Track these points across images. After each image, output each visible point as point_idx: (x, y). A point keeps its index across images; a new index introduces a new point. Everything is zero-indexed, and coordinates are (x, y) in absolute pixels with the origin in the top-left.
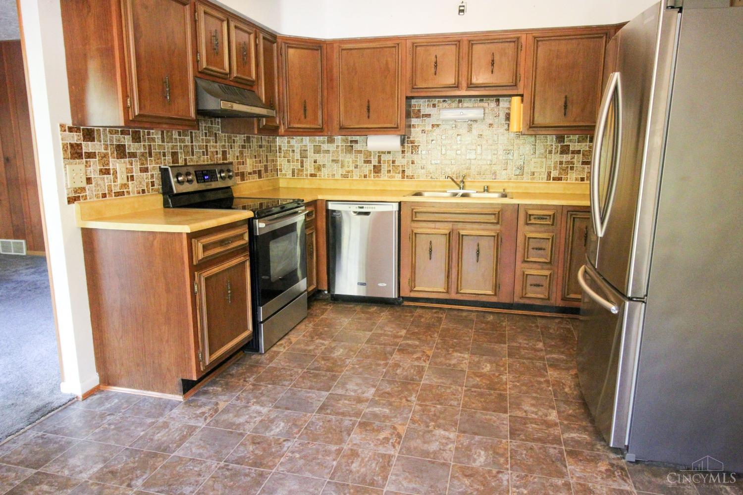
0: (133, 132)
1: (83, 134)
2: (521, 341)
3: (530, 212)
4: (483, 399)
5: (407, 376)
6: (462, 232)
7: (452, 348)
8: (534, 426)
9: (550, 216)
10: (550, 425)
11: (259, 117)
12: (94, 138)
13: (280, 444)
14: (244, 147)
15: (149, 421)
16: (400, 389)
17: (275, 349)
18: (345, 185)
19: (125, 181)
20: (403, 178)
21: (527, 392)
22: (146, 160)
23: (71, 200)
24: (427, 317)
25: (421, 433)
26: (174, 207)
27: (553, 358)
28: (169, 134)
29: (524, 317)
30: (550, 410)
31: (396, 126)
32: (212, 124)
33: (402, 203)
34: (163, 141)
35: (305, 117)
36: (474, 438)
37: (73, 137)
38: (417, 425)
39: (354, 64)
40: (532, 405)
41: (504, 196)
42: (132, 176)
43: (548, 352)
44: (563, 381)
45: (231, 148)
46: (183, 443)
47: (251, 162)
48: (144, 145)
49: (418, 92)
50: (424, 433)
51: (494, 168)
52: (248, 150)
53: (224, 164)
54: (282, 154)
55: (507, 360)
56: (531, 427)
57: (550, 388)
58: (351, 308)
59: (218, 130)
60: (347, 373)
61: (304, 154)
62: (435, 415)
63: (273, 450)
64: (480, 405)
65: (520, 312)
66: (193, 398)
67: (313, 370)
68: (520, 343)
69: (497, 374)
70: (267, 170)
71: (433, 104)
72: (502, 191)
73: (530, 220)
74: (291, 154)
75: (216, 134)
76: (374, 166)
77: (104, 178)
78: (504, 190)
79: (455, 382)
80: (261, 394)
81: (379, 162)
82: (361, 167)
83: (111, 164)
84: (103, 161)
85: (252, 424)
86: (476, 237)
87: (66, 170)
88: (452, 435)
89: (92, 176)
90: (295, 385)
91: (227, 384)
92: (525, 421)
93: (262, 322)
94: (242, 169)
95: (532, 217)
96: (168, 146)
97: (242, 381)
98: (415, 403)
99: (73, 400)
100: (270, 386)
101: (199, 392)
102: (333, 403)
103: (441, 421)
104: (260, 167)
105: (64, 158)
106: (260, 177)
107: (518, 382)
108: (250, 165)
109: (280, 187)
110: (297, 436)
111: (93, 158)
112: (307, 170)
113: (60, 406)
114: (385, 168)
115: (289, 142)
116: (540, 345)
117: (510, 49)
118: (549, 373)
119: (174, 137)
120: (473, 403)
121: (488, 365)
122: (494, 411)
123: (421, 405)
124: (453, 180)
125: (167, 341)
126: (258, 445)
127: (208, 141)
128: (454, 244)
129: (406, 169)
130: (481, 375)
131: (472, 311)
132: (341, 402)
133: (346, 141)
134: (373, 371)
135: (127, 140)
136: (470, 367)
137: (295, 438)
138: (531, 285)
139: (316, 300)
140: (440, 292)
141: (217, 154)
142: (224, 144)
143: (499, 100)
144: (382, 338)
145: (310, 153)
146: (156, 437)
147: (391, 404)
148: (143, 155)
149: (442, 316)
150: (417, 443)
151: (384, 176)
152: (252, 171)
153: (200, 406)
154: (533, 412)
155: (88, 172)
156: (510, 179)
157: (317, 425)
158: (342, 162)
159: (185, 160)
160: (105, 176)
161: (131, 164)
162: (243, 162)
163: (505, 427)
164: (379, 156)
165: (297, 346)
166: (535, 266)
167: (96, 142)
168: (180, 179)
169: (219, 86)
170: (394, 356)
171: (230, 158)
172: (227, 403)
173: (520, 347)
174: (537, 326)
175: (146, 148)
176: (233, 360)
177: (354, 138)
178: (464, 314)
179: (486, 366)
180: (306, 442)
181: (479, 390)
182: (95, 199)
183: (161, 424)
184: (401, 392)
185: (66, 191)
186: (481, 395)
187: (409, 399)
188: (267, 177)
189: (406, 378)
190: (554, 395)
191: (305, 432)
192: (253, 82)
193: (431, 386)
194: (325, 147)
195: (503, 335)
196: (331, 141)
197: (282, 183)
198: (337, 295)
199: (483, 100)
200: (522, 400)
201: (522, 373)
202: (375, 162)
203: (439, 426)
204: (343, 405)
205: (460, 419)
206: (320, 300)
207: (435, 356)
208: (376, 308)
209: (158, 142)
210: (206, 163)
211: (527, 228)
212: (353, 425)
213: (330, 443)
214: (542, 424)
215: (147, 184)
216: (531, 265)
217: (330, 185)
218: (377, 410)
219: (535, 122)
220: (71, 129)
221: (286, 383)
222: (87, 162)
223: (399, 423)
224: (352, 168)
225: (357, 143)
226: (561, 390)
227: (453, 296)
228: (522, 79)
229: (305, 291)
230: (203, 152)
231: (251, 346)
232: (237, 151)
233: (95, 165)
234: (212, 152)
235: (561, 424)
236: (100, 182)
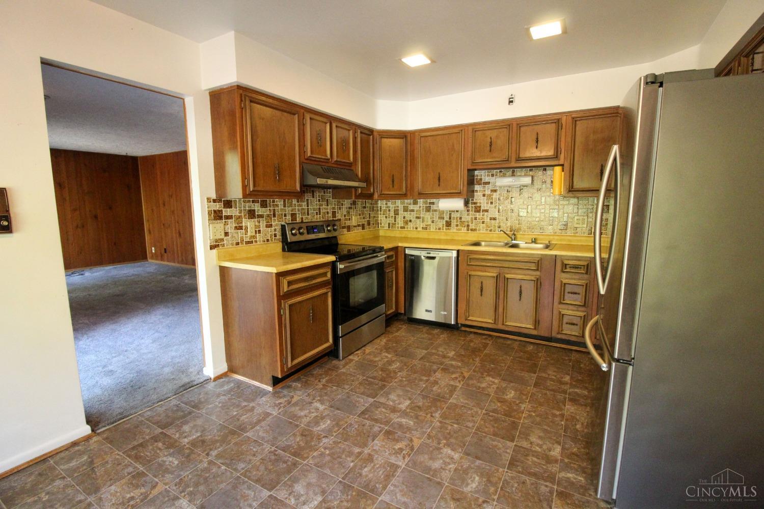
0: (261, 201)
1: (224, 204)
2: (551, 373)
3: (566, 262)
4: (497, 425)
5: (440, 393)
6: (508, 276)
7: (486, 372)
8: (535, 459)
9: (584, 266)
10: (549, 460)
11: (356, 188)
12: (232, 206)
13: (319, 439)
14: (350, 208)
15: (245, 404)
16: (430, 404)
17: (351, 357)
18: (424, 235)
19: (254, 234)
20: (468, 230)
21: (539, 424)
22: (271, 220)
23: (212, 248)
24: (477, 341)
25: (431, 449)
26: (288, 251)
27: (576, 393)
28: (290, 201)
29: (561, 350)
30: (556, 445)
31: (459, 192)
32: (325, 193)
33: (460, 251)
34: (285, 206)
35: (393, 186)
36: (475, 462)
37: (216, 206)
38: (431, 440)
39: (429, 147)
40: (540, 437)
41: (547, 247)
42: (259, 231)
43: (572, 386)
44: (578, 417)
45: (340, 209)
46: (256, 426)
47: (356, 219)
48: (269, 209)
49: (476, 165)
50: (434, 450)
51: (542, 223)
52: (354, 210)
53: (333, 220)
54: (382, 212)
55: (531, 389)
56: (531, 459)
57: (562, 423)
58: (420, 329)
59: (330, 197)
60: (394, 384)
61: (396, 212)
62: (449, 434)
63: (313, 443)
64: (492, 430)
65: (558, 345)
66: (280, 390)
67: (370, 378)
68: (549, 375)
69: (517, 402)
70: (370, 223)
71: (492, 174)
72: (547, 242)
73: (566, 268)
74: (388, 212)
75: (327, 200)
76: (446, 221)
77: (238, 233)
78: (549, 242)
79: (478, 405)
80: (326, 393)
81: (450, 218)
82: (436, 222)
83: (243, 223)
84: (237, 221)
85: (308, 418)
86: (519, 280)
87: (209, 228)
88: (456, 456)
89: (229, 231)
90: (351, 390)
91: (306, 382)
92: (527, 452)
93: (341, 337)
94: (348, 223)
95: (568, 266)
96: (288, 210)
97: (317, 381)
98: (437, 419)
99: (208, 380)
100: (334, 388)
101: (286, 385)
102: (373, 410)
103: (453, 440)
104: (365, 222)
105: (209, 220)
106: (363, 228)
107: (534, 412)
108: (354, 221)
109: (379, 236)
110: (335, 434)
111: (230, 219)
112: (398, 224)
113: (198, 384)
114: (454, 223)
115: (386, 204)
116: (567, 378)
117: (552, 128)
118: (567, 407)
119: (293, 203)
120: (486, 427)
121: (513, 392)
122: (503, 438)
123: (441, 422)
124: (505, 233)
125: (264, 348)
126: (304, 437)
127: (321, 205)
128: (501, 285)
129: (470, 224)
130: (503, 401)
131: (516, 340)
132: (379, 409)
133: (426, 203)
134: (415, 385)
135: (257, 207)
136: (496, 392)
137: (333, 435)
138: (567, 323)
139: (397, 320)
140: (489, 323)
141: (328, 213)
142: (334, 206)
143: (546, 169)
144: (433, 357)
145: (401, 212)
146: (242, 419)
147: (417, 417)
148: (268, 216)
149: (489, 342)
150: (424, 458)
151: (453, 229)
152: (356, 225)
153: (281, 398)
154: (538, 445)
155: (226, 228)
156: (555, 233)
157: (353, 427)
158: (423, 218)
159: (302, 218)
160: (239, 231)
161: (259, 222)
162: (350, 219)
163: (507, 455)
164: (450, 214)
165: (368, 357)
166: (571, 307)
167: (233, 209)
168: (293, 232)
169: (322, 168)
170: (436, 374)
171: (338, 216)
172: (299, 398)
173: (547, 378)
174: (570, 360)
175: (271, 211)
176: (318, 363)
177: (432, 201)
178: (509, 342)
179: (511, 393)
180: (339, 441)
181: (496, 415)
182: (231, 246)
183: (250, 408)
184: (430, 407)
185: (209, 242)
186: (496, 420)
187: (434, 415)
188: (370, 228)
189: (438, 395)
190: (565, 430)
191: (341, 432)
192: (351, 163)
193: (456, 405)
194: (411, 207)
195: (535, 365)
196: (415, 203)
197: (382, 233)
198: (414, 318)
199: (532, 170)
200: (533, 431)
201: (541, 404)
202: (447, 218)
203: (448, 445)
204: (379, 413)
205: (470, 441)
206: (401, 320)
207: (470, 378)
208: (439, 330)
209: (281, 206)
210: (319, 220)
211: (564, 275)
212: (380, 432)
213: (356, 445)
214: (543, 459)
215: (271, 235)
216: (566, 306)
217: (414, 234)
218: (404, 421)
219: (575, 187)
220: (214, 201)
221: (346, 387)
222: (225, 222)
223: (417, 436)
224: (430, 222)
225: (434, 204)
226: (573, 426)
227: (500, 327)
228: (563, 151)
229: (384, 314)
230: (317, 213)
231: (332, 353)
232: (344, 211)
233: (232, 224)
234: (324, 213)
235: (562, 461)
236: (235, 235)
